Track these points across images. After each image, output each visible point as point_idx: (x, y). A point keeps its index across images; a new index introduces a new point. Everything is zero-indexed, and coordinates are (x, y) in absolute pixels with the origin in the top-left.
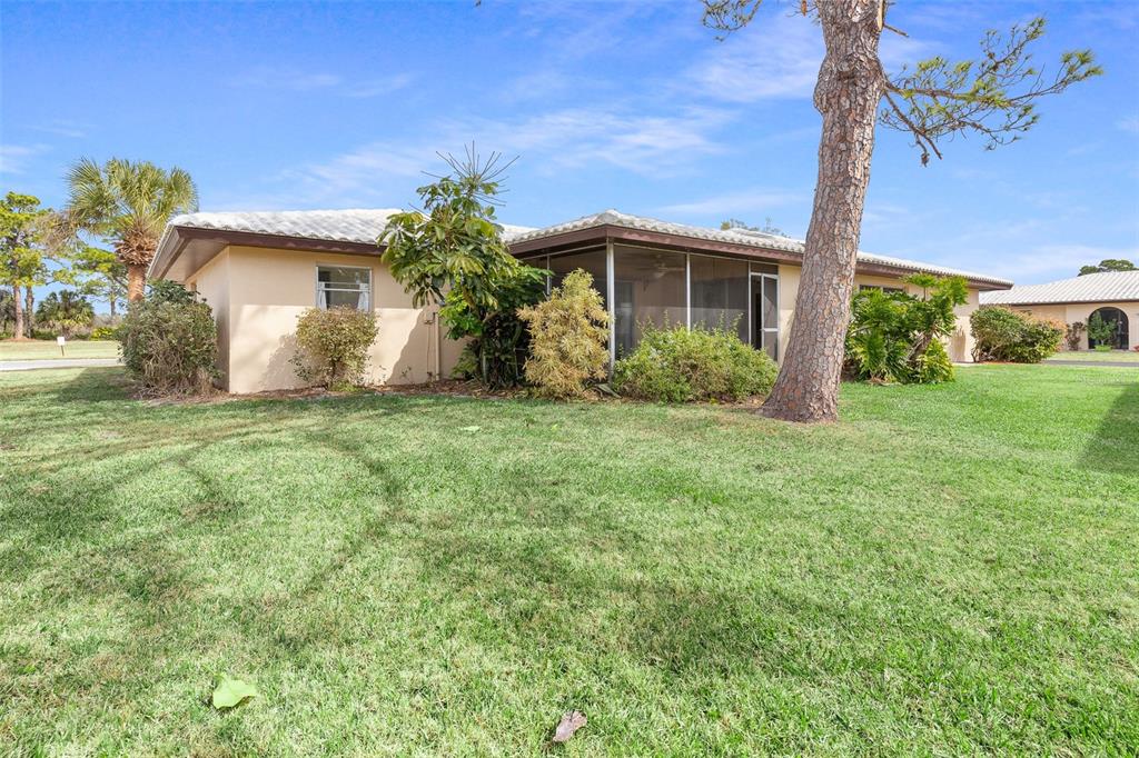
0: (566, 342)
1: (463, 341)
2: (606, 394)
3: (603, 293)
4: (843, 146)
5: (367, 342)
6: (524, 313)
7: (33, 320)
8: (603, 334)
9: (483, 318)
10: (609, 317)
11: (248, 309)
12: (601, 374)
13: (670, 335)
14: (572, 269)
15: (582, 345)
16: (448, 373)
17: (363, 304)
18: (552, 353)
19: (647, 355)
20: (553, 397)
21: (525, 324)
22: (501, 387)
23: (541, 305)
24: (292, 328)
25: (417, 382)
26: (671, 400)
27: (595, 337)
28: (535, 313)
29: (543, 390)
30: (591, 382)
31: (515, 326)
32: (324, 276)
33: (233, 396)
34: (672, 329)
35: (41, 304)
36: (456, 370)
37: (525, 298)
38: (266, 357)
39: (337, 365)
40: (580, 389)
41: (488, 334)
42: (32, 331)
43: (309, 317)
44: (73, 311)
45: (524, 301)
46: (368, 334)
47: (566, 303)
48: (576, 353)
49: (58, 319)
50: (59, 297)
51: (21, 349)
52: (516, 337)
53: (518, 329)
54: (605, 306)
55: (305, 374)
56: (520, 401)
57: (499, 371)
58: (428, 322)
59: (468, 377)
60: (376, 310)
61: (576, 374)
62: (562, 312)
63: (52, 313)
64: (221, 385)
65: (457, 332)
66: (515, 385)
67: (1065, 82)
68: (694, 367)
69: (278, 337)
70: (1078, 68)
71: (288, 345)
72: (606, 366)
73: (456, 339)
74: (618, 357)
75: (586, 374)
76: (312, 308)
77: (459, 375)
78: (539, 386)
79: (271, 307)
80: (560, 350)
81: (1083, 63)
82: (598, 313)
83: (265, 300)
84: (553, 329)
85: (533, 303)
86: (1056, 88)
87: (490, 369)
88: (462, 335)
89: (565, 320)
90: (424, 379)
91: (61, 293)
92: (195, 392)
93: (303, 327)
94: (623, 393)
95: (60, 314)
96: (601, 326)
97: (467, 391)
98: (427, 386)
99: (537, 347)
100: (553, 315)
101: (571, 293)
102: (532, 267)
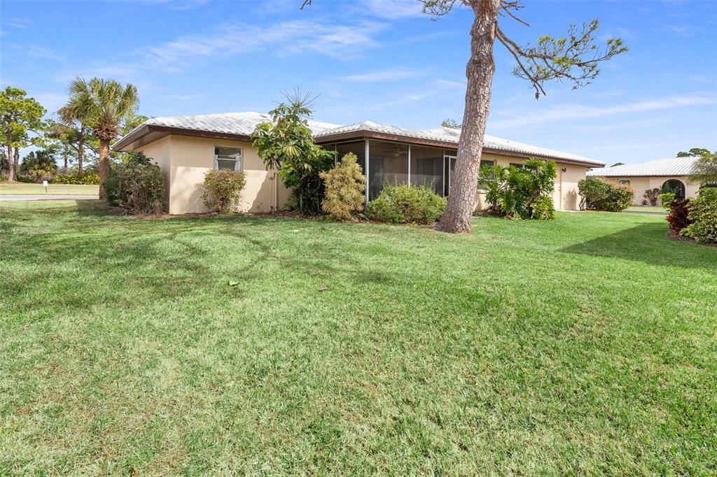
0: (343, 191)
1: (290, 190)
2: (363, 219)
3: (363, 166)
4: (475, 97)
5: (240, 189)
6: (322, 175)
7: (18, 169)
8: (362, 187)
9: (301, 177)
10: (366, 179)
11: (180, 169)
12: (360, 208)
13: (397, 189)
14: (347, 152)
15: (351, 192)
16: (282, 207)
17: (238, 167)
18: (335, 196)
19: (385, 199)
20: (335, 219)
21: (323, 180)
22: (310, 215)
23: (331, 171)
24: (202, 180)
25: (265, 212)
26: (394, 222)
27: (357, 188)
28: (328, 175)
29: (331, 215)
30: (355, 212)
31: (318, 181)
32: (217, 152)
33: (172, 215)
34: (399, 186)
35: (24, 159)
36: (286, 205)
37: (323, 167)
38: (187, 194)
39: (225, 201)
40: (349, 216)
41: (304, 185)
42: (17, 177)
43: (211, 174)
44: (44, 164)
45: (323, 169)
46: (240, 183)
47: (343, 170)
48: (348, 197)
49: (35, 169)
50: (36, 155)
51: (14, 188)
52: (318, 188)
53: (319, 183)
54: (364, 173)
55: (208, 204)
56: (319, 221)
57: (309, 206)
58: (271, 178)
59: (292, 209)
60: (244, 171)
61: (347, 207)
62: (341, 175)
63: (31, 165)
64: (165, 209)
65: (288, 184)
66: (317, 214)
67: (610, 55)
68: (406, 205)
69: (195, 183)
70: (616, 47)
71: (199, 190)
72: (363, 204)
73: (287, 188)
74: (370, 200)
75: (352, 208)
76: (212, 169)
77: (288, 208)
78: (329, 214)
79: (192, 168)
80: (339, 195)
81: (618, 44)
82: (359, 176)
83: (189, 164)
84: (337, 184)
85: (327, 170)
86: (606, 58)
87: (304, 205)
88: (290, 186)
89: (342, 180)
90: (269, 210)
91: (37, 152)
92: (153, 213)
93: (208, 179)
94: (371, 219)
95: (36, 166)
96: (361, 183)
97: (292, 216)
98: (270, 213)
99: (329, 193)
100: (336, 176)
101: (346, 165)
102: (327, 150)
